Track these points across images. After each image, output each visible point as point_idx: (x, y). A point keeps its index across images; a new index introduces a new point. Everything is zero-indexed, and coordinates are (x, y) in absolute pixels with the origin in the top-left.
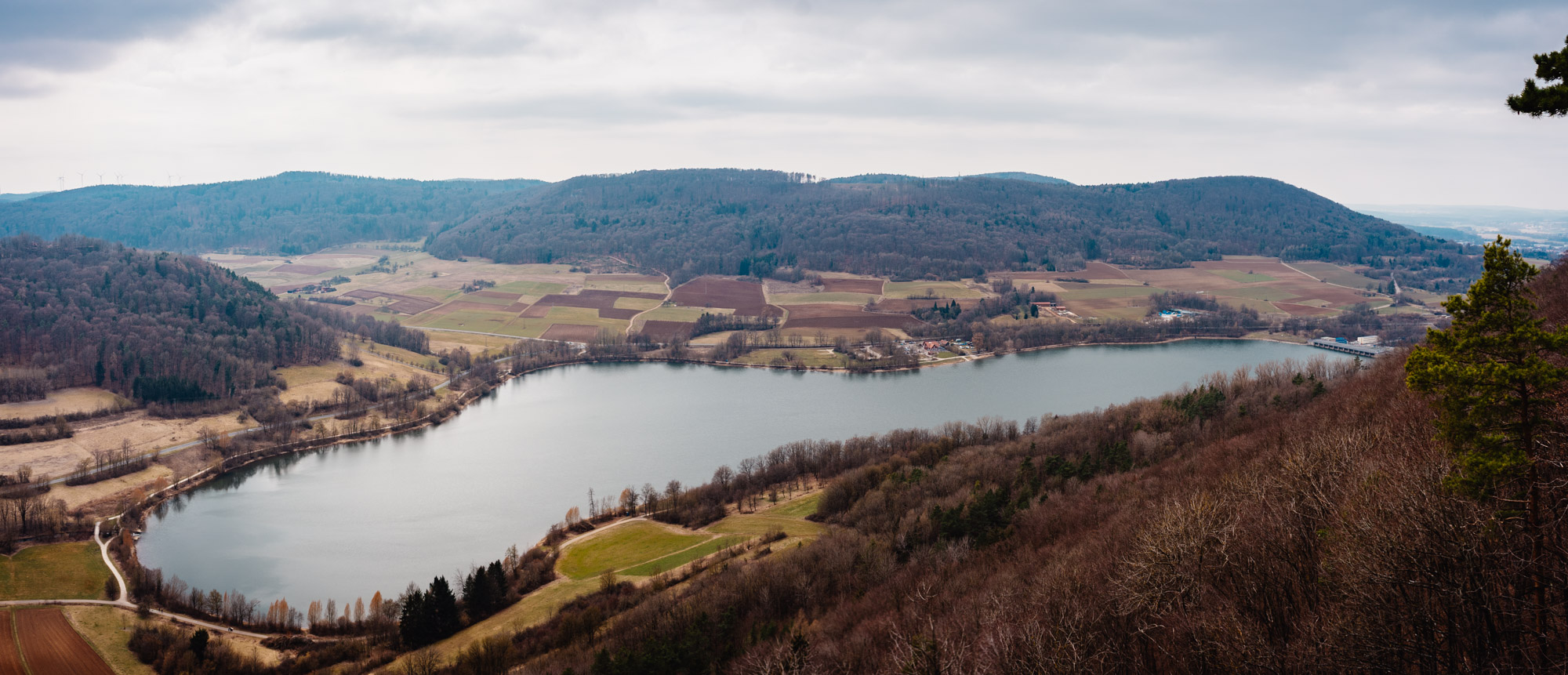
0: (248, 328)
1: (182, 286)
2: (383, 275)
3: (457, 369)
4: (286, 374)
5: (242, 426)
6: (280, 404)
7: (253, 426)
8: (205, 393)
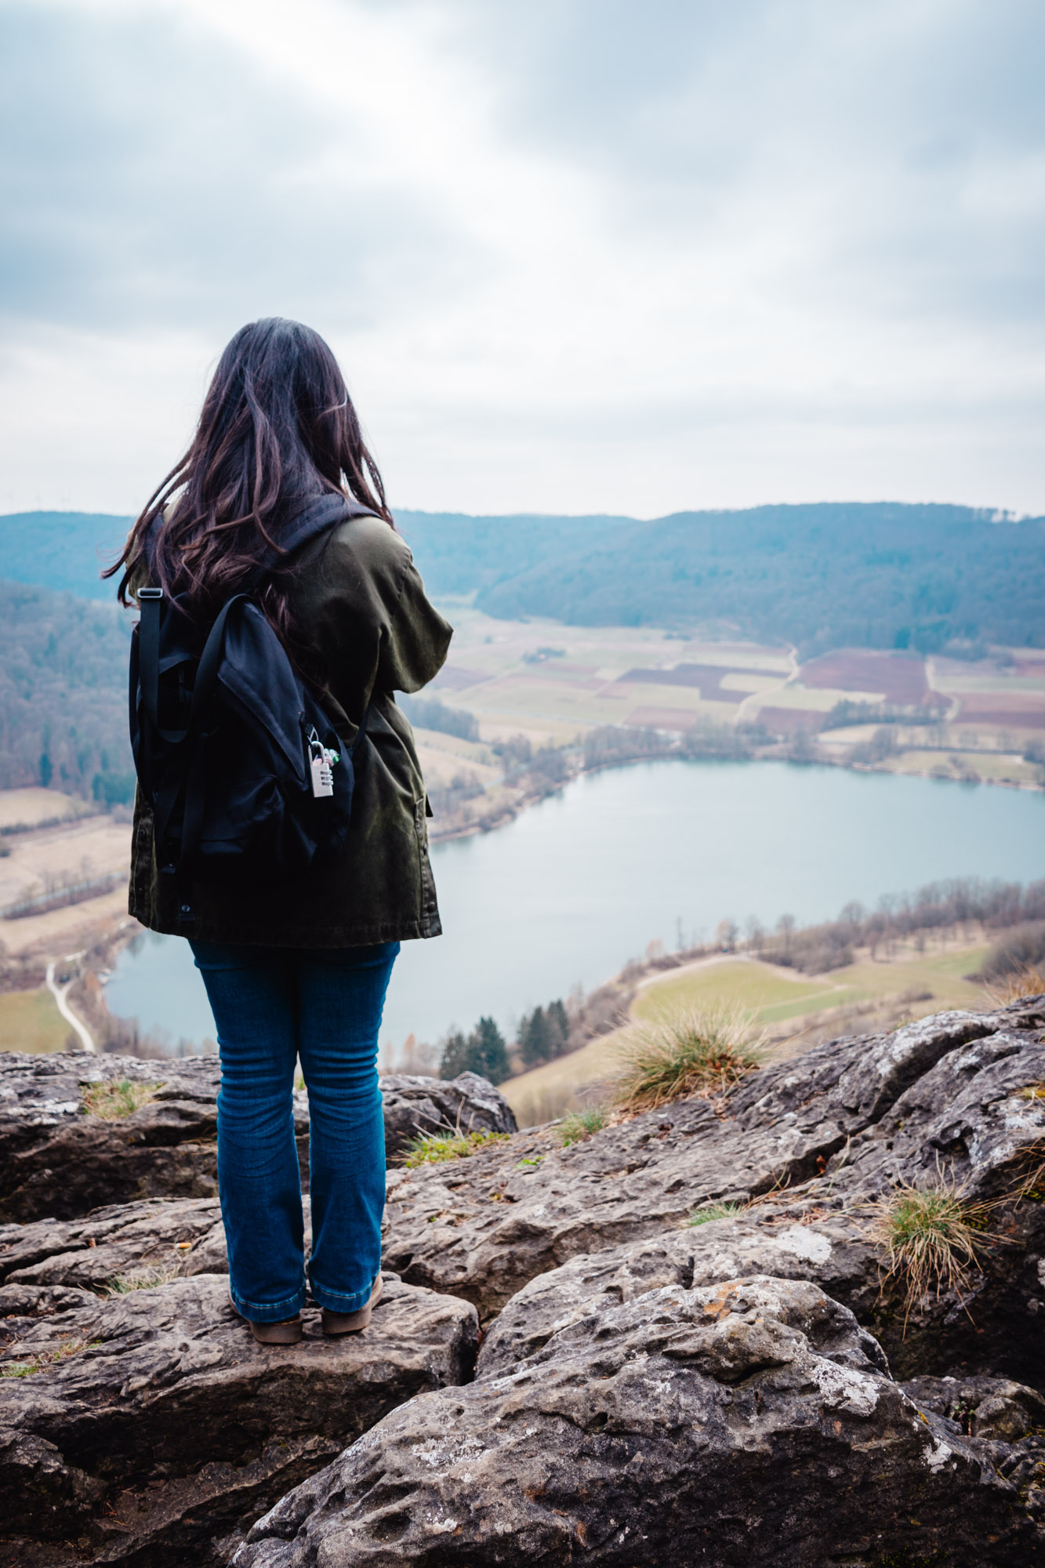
3: (513, 762)
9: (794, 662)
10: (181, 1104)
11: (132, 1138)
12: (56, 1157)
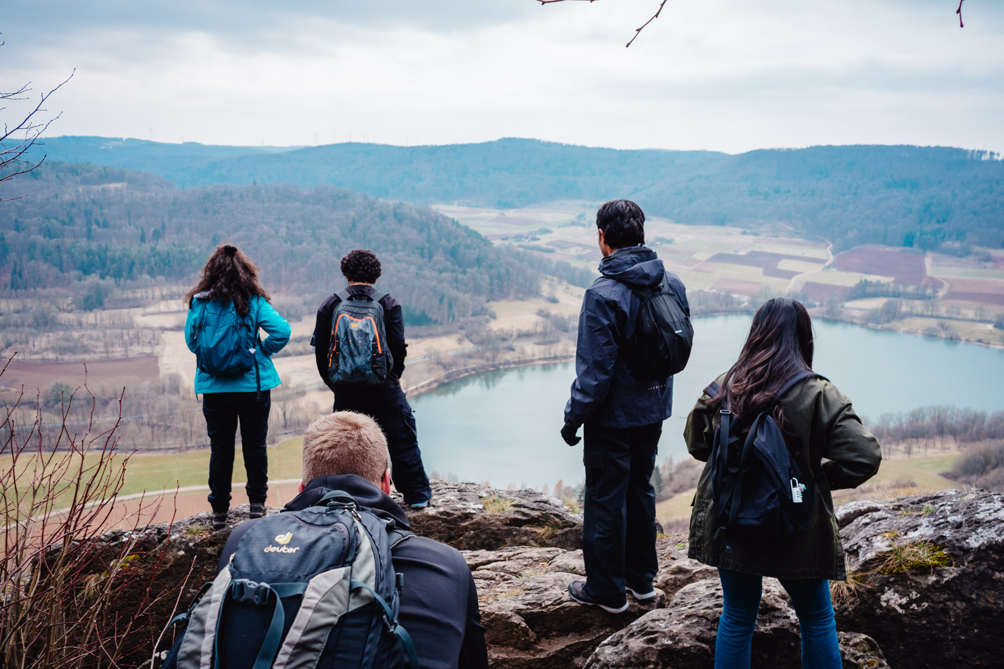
0: (467, 267)
1: (415, 231)
2: (580, 229)
4: (496, 306)
5: (460, 347)
6: (490, 330)
7: (469, 346)
8: (430, 320)
9: (830, 253)
10: (523, 510)
11: (504, 521)
12: (476, 526)
